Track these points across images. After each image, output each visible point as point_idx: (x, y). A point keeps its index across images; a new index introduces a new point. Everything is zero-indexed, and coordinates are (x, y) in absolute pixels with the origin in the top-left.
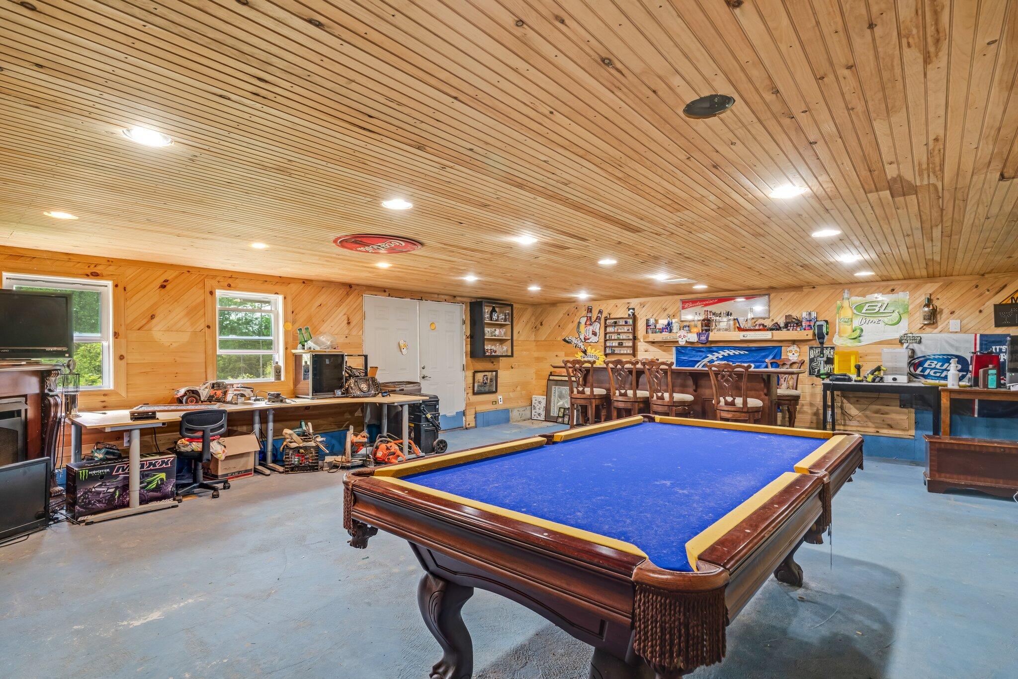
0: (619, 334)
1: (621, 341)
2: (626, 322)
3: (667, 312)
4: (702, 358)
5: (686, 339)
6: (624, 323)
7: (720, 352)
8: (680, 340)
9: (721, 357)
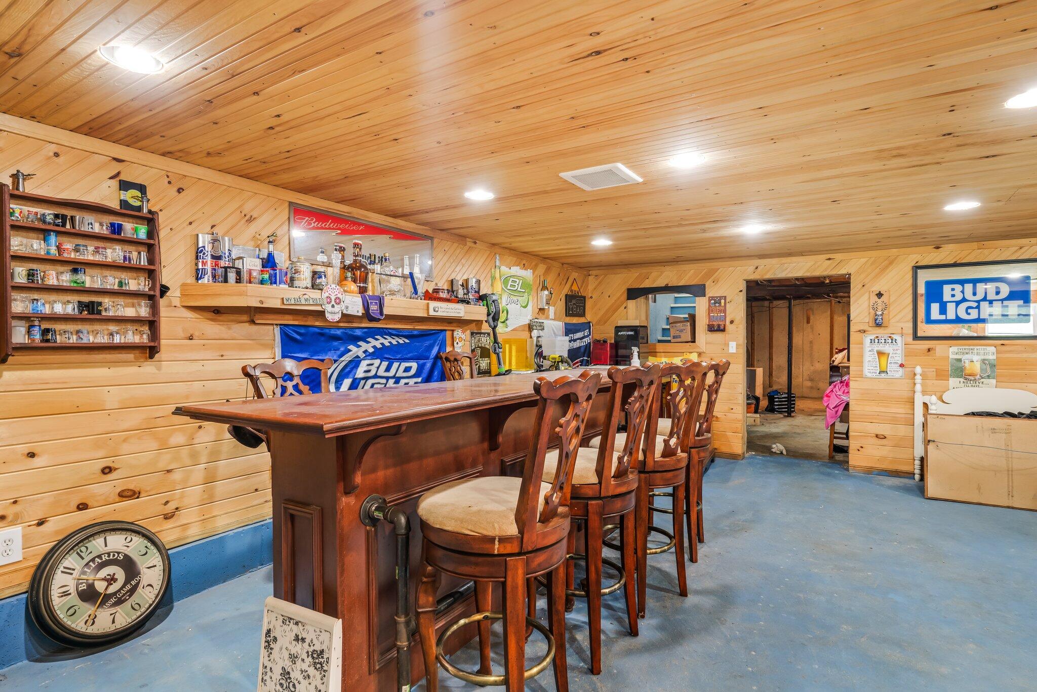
0: (77, 267)
1: (86, 299)
2: (116, 229)
3: (253, 228)
4: (339, 353)
5: (342, 306)
6: (105, 231)
7: (370, 339)
8: (328, 308)
9: (371, 350)
